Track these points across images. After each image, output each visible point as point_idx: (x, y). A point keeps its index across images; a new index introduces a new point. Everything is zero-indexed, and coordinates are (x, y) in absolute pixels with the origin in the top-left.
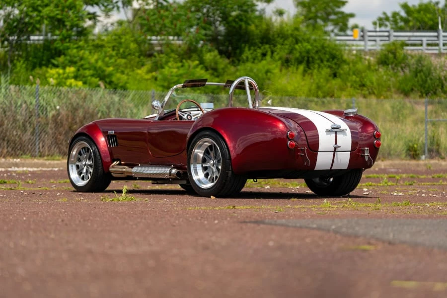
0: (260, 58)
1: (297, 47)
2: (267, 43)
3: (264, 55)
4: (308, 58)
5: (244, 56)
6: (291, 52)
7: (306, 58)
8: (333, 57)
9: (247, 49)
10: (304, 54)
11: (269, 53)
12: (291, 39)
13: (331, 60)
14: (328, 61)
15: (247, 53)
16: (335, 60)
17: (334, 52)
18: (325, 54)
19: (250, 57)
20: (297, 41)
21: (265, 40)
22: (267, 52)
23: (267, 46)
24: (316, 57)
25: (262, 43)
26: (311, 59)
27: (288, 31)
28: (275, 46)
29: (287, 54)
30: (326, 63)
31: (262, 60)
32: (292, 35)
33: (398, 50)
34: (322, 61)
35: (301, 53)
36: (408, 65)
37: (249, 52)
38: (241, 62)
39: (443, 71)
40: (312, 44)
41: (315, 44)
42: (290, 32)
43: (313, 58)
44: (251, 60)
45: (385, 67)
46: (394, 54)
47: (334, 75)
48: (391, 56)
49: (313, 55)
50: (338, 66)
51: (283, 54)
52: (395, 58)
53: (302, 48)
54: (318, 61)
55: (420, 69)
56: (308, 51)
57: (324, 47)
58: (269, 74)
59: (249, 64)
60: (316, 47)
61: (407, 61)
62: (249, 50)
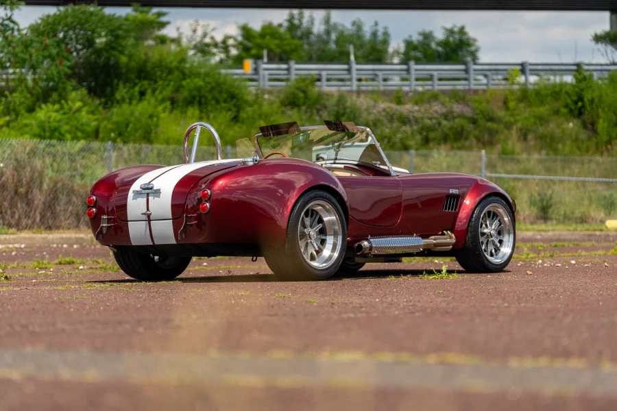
0: (138, 97)
1: (184, 83)
2: (145, 78)
3: (142, 94)
4: (201, 97)
5: (118, 96)
6: (178, 89)
7: (198, 99)
8: (232, 96)
9: (121, 86)
10: (195, 93)
11: (149, 91)
12: (177, 73)
13: (229, 100)
14: (225, 101)
15: (122, 92)
16: (234, 101)
17: (233, 90)
18: (221, 92)
19: (126, 96)
20: (184, 76)
21: (143, 75)
22: (146, 89)
23: (146, 83)
24: (210, 97)
25: (139, 78)
26: (203, 100)
27: (171, 62)
28: (156, 82)
29: (172, 92)
30: (223, 105)
31: (140, 100)
32: (177, 68)
33: (310, 88)
34: (218, 102)
35: (190, 91)
36: (325, 107)
37: (125, 91)
38: (115, 104)
39: (370, 114)
40: (204, 80)
41: (207, 80)
42: (175, 64)
43: (206, 98)
44: (127, 100)
45: (296, 110)
46: (304, 92)
47: (236, 119)
48: (301, 95)
49: (206, 94)
50: (239, 108)
51: (168, 92)
52: (306, 97)
53: (192, 85)
54: (213, 102)
55: (341, 112)
56: (199, 89)
57: (218, 84)
58: (155, 119)
59: (125, 106)
60: (210, 83)
61: (323, 102)
62: (125, 88)
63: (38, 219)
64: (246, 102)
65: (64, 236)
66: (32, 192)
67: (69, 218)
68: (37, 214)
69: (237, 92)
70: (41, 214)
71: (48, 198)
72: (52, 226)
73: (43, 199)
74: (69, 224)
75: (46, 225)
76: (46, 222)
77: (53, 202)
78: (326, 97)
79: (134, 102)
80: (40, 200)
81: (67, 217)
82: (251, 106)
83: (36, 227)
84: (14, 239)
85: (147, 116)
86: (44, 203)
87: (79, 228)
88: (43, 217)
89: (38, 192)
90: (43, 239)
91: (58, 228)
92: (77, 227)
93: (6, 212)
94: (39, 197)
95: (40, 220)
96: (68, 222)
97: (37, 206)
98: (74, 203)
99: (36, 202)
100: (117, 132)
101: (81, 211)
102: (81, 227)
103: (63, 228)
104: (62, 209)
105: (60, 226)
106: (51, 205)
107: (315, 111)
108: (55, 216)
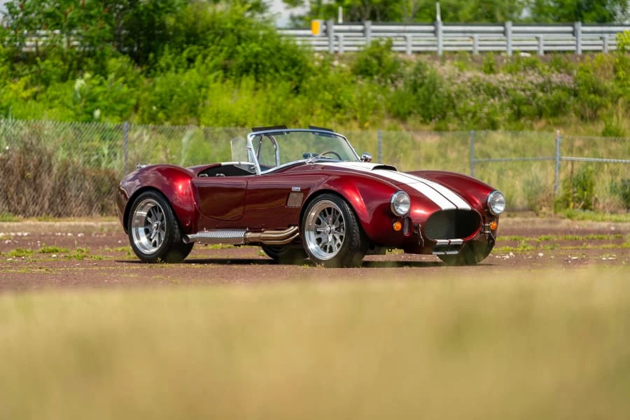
0: (186, 65)
1: (239, 48)
2: (194, 43)
3: (191, 61)
4: (257, 64)
5: (162, 63)
6: (231, 56)
7: (254, 66)
8: (294, 63)
9: (167, 51)
10: (250, 60)
11: (199, 58)
12: (230, 36)
13: (290, 68)
14: (286, 69)
15: (167, 58)
16: (296, 69)
17: (295, 56)
18: (281, 58)
19: (171, 63)
20: (240, 39)
21: (192, 39)
22: (195, 56)
23: (195, 48)
24: (268, 64)
25: (188, 42)
26: (260, 67)
27: (226, 23)
28: (206, 47)
29: (225, 59)
30: (283, 73)
31: (189, 67)
32: (232, 30)
33: (385, 53)
34: (277, 70)
35: (246, 57)
36: (402, 76)
37: (170, 57)
38: (159, 72)
39: (453, 84)
40: (261, 45)
41: (266, 44)
42: (229, 25)
43: (264, 65)
44: (173, 69)
45: (367, 79)
46: (379, 59)
47: (297, 90)
48: (375, 62)
49: (264, 61)
50: (301, 77)
51: (220, 59)
52: (380, 64)
53: (248, 51)
54: (272, 71)
55: (419, 81)
56: (256, 55)
57: (279, 49)
58: (204, 90)
59: (171, 75)
60: (268, 48)
61: (399, 70)
62: (170, 54)
63: (46, 205)
64: (310, 70)
65: (72, 223)
66: (40, 176)
67: (80, 204)
68: (46, 199)
69: (299, 58)
70: (49, 200)
71: (58, 183)
72: (62, 213)
73: (52, 184)
74: (80, 210)
75: (55, 212)
76: (55, 208)
77: (63, 188)
78: (402, 64)
79: (181, 70)
80: (49, 185)
81: (78, 204)
82: (315, 75)
83: (44, 214)
84: (18, 227)
85: (194, 86)
86: (53, 189)
87: (92, 214)
88: (51, 203)
89: (48, 178)
90: (50, 226)
91: (68, 215)
92: (89, 214)
93: (12, 198)
94: (48, 182)
95: (49, 207)
96: (79, 208)
97: (46, 192)
98: (86, 188)
99: (45, 187)
100: (159, 105)
101: (93, 198)
102: (94, 214)
103: (74, 216)
104: (73, 195)
105: (71, 213)
106: (61, 190)
107: (389, 81)
108: (65, 202)
